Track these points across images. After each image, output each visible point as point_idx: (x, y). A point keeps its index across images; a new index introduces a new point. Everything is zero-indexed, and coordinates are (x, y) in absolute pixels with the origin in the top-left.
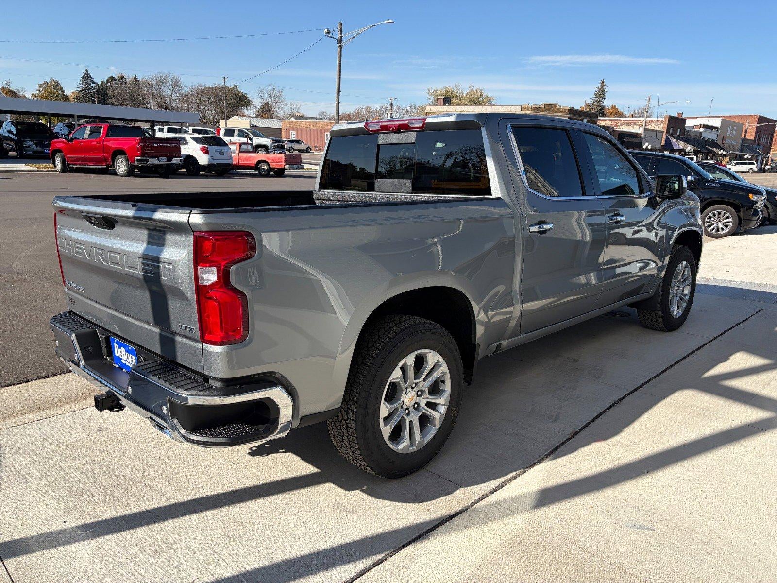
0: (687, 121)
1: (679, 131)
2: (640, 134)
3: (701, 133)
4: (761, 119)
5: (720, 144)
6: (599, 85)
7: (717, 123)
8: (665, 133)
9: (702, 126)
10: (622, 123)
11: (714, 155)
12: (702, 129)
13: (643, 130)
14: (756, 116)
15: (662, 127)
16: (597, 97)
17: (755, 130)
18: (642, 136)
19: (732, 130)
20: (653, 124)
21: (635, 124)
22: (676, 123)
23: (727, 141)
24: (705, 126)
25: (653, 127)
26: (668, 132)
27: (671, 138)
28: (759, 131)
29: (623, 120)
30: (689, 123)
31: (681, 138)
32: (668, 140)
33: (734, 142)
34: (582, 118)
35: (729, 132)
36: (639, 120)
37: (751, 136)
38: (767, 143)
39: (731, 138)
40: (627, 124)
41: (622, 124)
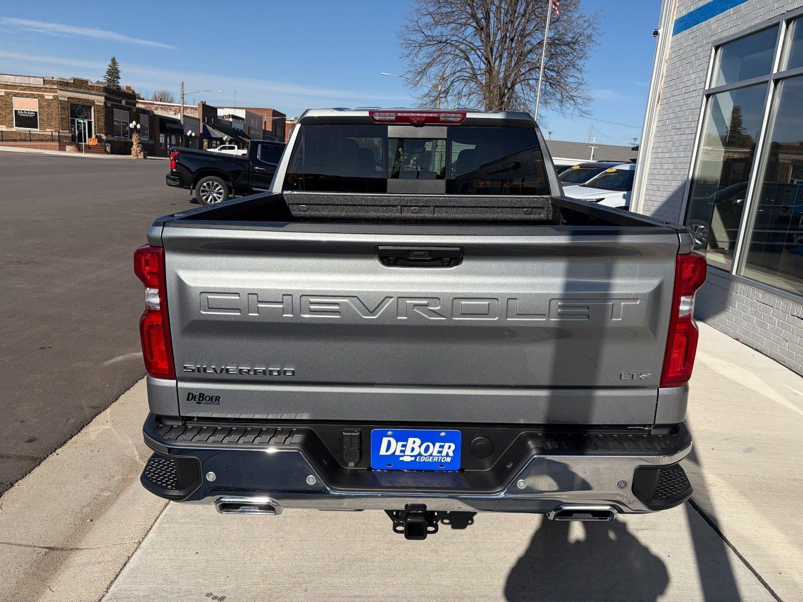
0: (219, 110)
1: (213, 119)
2: (179, 121)
3: (231, 123)
4: (275, 113)
5: (247, 134)
6: (110, 63)
7: (242, 114)
8: (201, 121)
9: (231, 116)
10: (156, 107)
11: (244, 144)
12: (231, 119)
13: (182, 117)
14: (270, 109)
15: (197, 115)
16: (110, 75)
17: (271, 123)
18: (182, 122)
19: (255, 121)
20: (188, 111)
21: (170, 110)
22: (209, 111)
23: (252, 132)
24: (234, 117)
25: (189, 113)
26: (204, 121)
27: (207, 126)
28: (274, 123)
29: (157, 104)
30: (220, 113)
31: (216, 127)
32: (205, 128)
33: (258, 133)
34: (120, 98)
35: (252, 123)
36: (174, 106)
37: (269, 128)
38: (281, 135)
39: (255, 129)
40: (161, 108)
41: (156, 109)
